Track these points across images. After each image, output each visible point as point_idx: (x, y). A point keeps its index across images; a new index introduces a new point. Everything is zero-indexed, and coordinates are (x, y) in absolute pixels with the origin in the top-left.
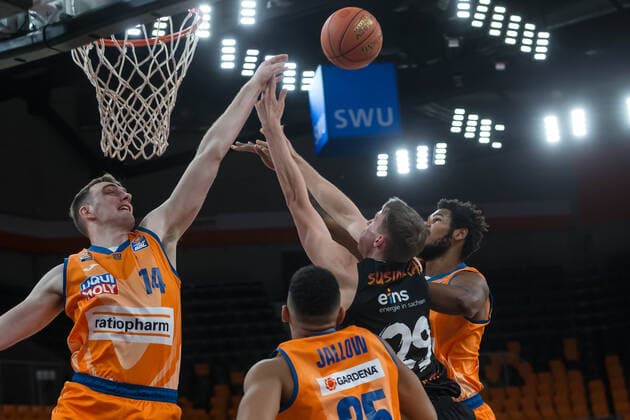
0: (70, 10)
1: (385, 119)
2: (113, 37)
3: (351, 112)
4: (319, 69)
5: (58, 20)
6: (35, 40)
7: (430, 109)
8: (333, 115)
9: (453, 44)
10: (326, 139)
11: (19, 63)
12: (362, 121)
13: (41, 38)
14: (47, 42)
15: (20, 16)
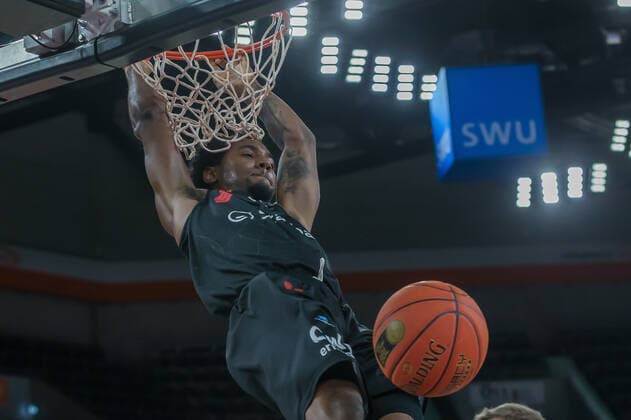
0: (126, 18)
1: (526, 133)
2: (180, 48)
3: (483, 127)
4: (443, 72)
5: (112, 30)
6: (85, 55)
7: (583, 122)
8: (460, 130)
9: (614, 40)
10: (451, 160)
11: (66, 82)
12: (497, 138)
13: (91, 52)
14: (98, 58)
15: (68, 26)
